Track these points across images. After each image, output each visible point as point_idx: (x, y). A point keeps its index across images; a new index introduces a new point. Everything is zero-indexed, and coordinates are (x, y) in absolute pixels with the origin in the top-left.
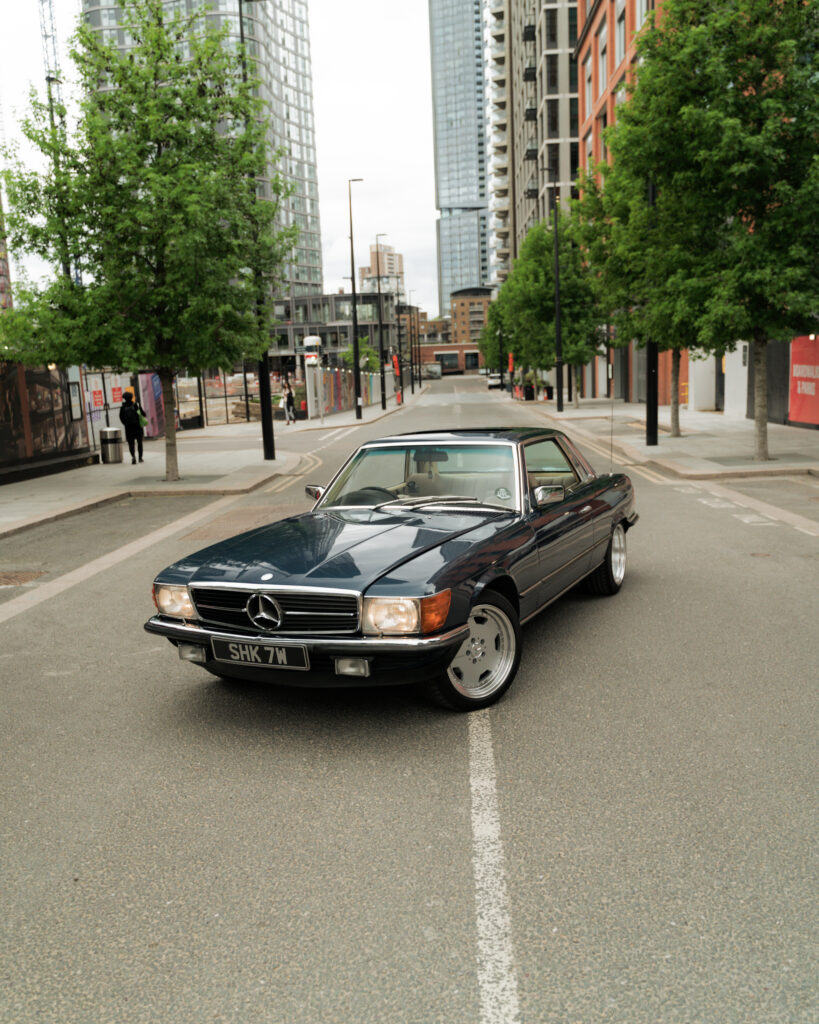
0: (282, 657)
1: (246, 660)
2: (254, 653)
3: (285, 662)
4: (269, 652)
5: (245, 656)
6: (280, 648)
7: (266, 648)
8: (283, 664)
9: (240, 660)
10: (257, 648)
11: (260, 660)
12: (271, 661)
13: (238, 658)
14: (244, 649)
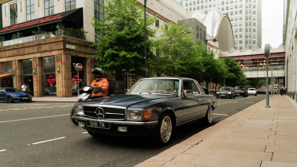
0: (103, 125)
1: (94, 126)
2: (96, 124)
3: (104, 127)
4: (100, 124)
5: (94, 125)
6: (103, 122)
7: (99, 123)
8: (103, 127)
9: (93, 126)
10: (97, 122)
11: (98, 126)
12: (100, 126)
13: (92, 125)
14: (94, 123)
